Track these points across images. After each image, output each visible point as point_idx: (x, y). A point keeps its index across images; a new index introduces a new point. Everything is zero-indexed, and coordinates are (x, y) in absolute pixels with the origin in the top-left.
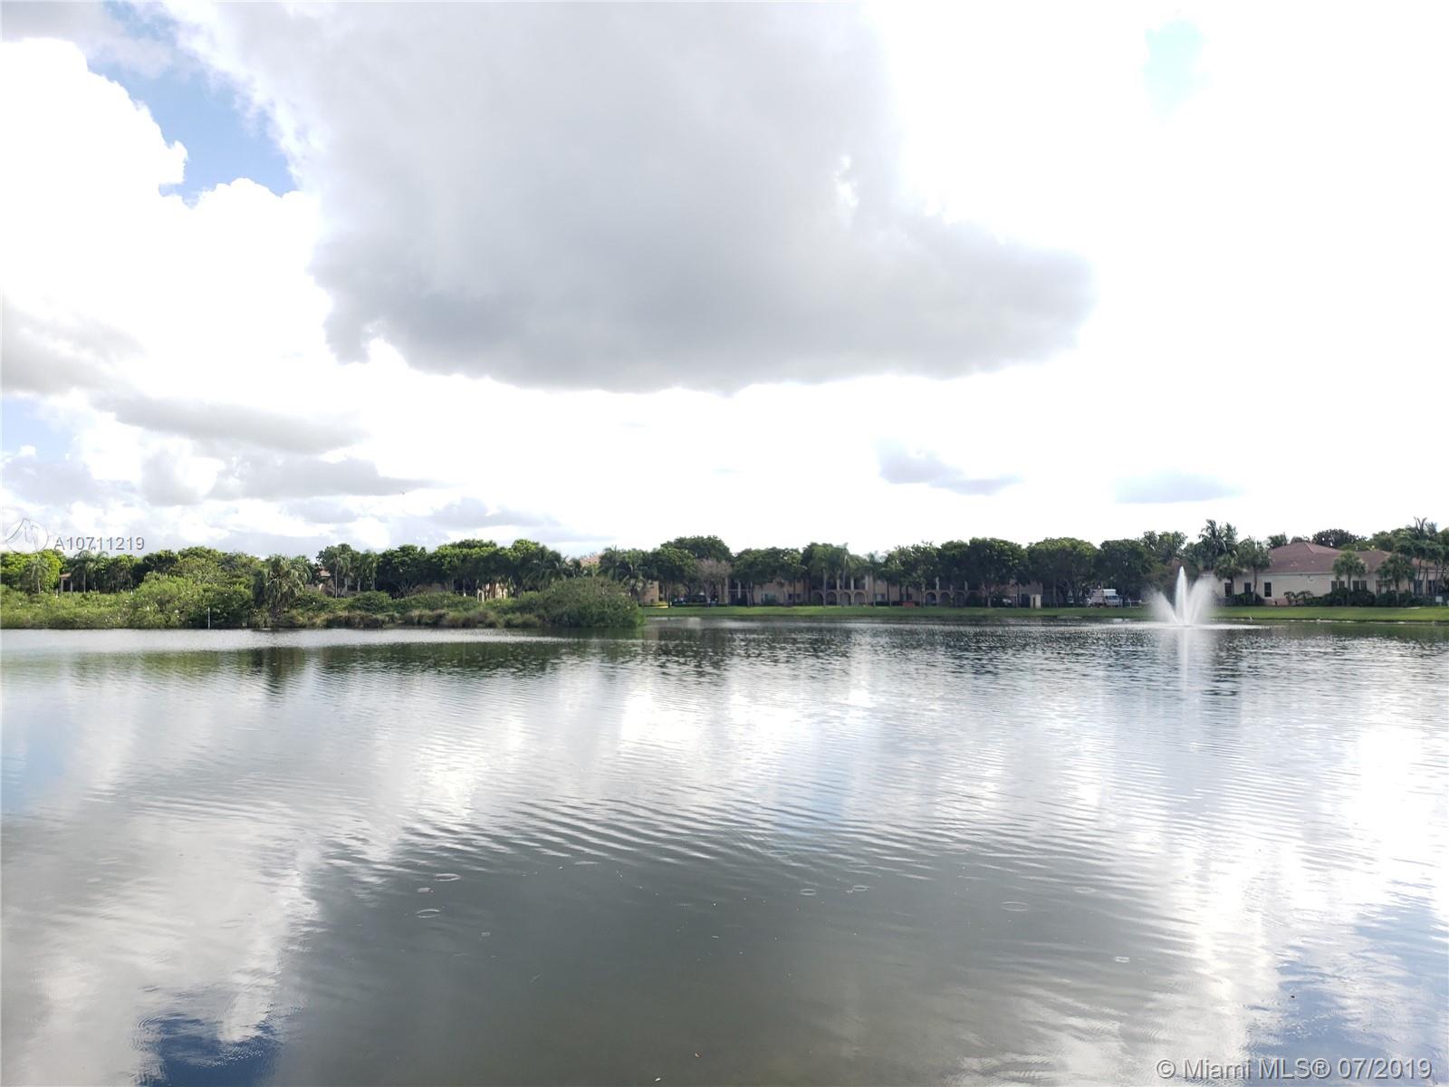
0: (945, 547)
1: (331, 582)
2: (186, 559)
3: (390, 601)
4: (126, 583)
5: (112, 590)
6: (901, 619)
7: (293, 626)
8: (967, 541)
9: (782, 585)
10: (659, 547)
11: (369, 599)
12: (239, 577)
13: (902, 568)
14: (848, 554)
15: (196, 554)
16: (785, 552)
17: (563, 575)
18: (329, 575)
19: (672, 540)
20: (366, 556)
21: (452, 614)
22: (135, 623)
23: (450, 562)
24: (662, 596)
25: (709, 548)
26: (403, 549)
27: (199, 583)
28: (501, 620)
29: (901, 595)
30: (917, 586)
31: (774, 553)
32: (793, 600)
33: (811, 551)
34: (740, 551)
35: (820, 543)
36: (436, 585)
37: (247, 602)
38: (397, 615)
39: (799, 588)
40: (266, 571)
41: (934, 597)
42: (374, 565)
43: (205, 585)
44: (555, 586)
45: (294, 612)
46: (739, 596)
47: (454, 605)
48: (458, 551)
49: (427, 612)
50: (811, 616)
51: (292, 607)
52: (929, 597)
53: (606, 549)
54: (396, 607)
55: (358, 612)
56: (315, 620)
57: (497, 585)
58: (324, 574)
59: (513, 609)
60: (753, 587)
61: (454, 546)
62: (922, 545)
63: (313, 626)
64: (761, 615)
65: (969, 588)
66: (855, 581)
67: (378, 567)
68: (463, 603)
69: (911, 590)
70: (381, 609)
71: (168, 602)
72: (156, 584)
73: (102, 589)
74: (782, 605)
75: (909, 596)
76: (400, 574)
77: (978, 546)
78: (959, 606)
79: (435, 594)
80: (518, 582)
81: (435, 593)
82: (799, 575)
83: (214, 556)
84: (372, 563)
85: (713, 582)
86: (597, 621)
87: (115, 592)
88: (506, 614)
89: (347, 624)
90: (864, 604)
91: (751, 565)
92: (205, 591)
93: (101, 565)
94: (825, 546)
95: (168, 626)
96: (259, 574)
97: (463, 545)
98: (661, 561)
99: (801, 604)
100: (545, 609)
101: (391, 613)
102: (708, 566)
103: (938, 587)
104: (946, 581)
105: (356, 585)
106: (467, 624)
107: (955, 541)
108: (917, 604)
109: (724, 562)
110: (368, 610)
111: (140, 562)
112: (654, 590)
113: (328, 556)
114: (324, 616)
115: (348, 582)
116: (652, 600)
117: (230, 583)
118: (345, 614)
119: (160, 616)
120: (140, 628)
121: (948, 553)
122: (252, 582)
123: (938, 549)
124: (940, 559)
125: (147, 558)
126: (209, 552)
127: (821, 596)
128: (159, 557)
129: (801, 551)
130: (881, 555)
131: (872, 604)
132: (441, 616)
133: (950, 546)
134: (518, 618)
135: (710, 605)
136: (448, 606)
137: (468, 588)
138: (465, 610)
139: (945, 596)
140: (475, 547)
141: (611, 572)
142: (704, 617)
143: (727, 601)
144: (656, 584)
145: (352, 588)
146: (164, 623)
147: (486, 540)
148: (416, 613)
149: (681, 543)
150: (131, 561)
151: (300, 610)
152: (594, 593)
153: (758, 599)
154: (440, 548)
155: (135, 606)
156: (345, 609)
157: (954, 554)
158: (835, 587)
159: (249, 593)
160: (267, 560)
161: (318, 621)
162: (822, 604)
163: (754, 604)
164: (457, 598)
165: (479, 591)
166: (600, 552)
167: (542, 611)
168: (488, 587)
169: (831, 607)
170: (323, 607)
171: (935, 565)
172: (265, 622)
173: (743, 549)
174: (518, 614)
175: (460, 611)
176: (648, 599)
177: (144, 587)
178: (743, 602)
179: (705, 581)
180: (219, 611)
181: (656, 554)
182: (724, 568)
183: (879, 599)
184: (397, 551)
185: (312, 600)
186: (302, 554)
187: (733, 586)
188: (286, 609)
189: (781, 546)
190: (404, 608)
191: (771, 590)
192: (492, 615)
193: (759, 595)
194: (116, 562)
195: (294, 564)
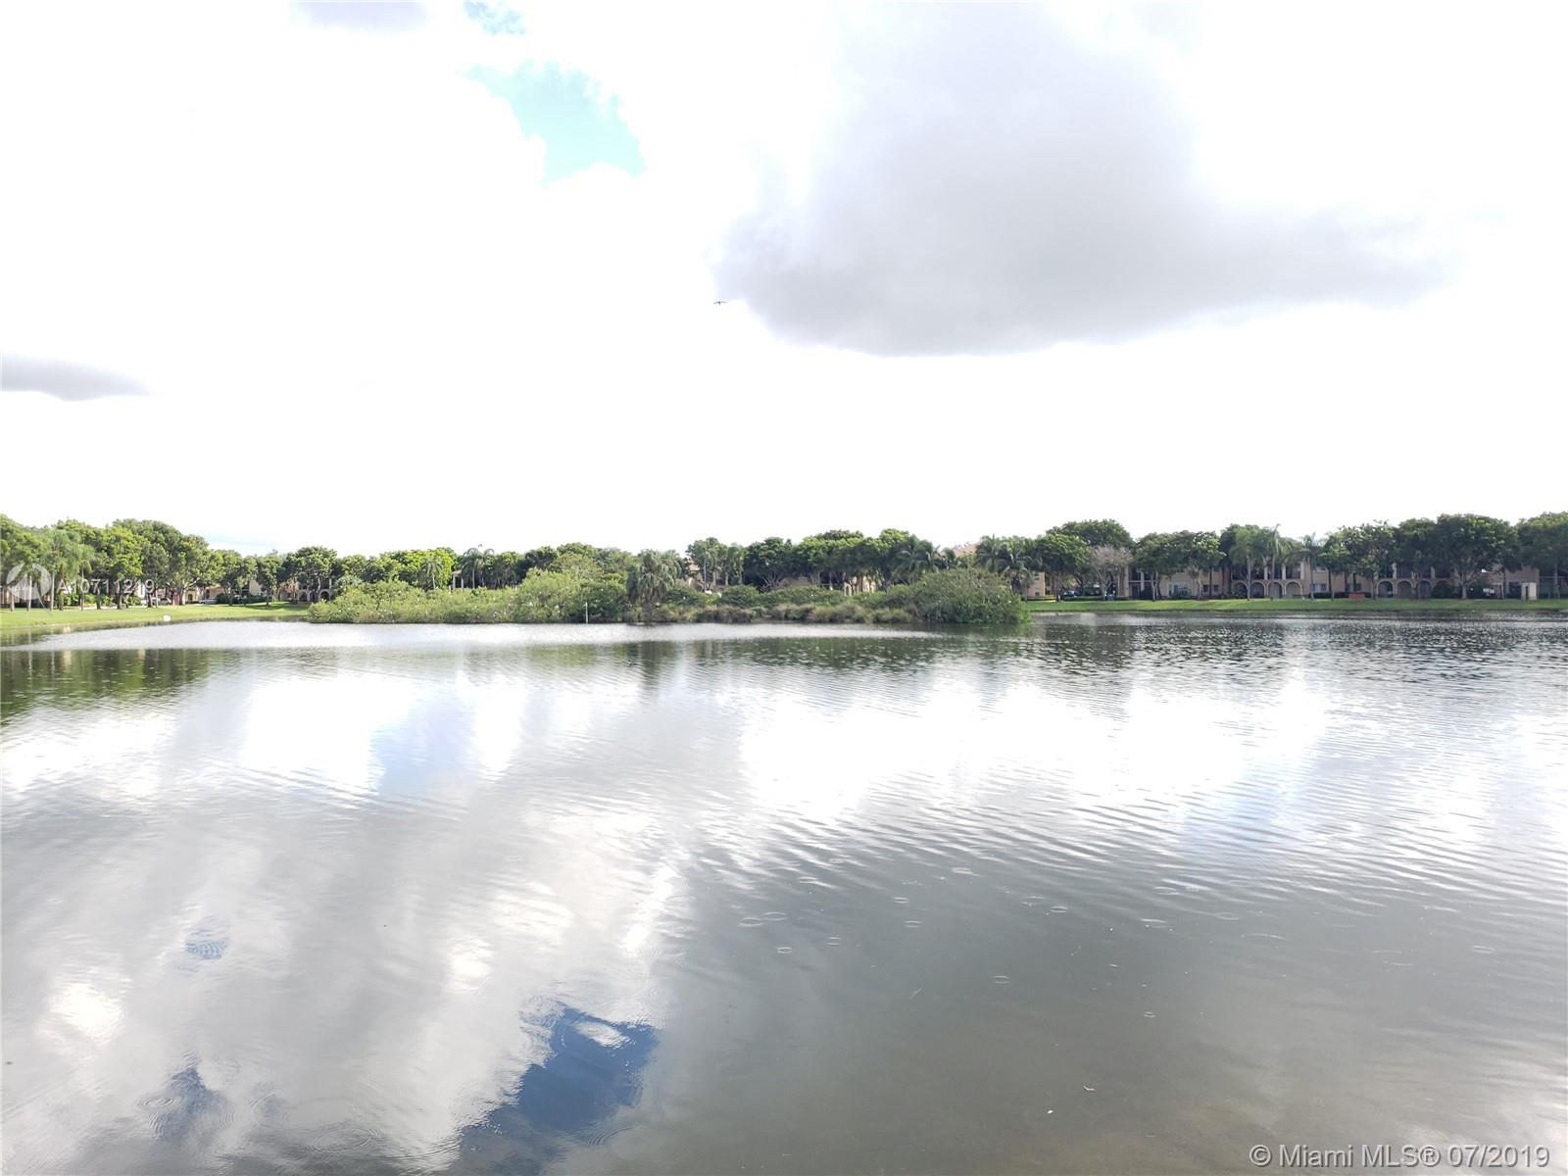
0: (1405, 526)
1: (699, 577)
2: (564, 555)
3: (757, 595)
4: (510, 580)
5: (499, 586)
6: (1347, 613)
7: (665, 621)
8: (1434, 518)
9: (1194, 575)
10: (1044, 534)
11: (737, 593)
12: (614, 572)
13: (1348, 553)
14: (1279, 537)
15: (573, 550)
16: (1199, 537)
17: (934, 566)
18: (698, 569)
19: (1060, 526)
20: (733, 550)
21: (819, 609)
22: (520, 618)
23: (816, 554)
24: (1049, 588)
25: (1104, 534)
26: (769, 542)
27: (576, 578)
28: (869, 615)
29: (1347, 587)
30: (1368, 574)
31: (1185, 538)
32: (1208, 593)
33: (1230, 538)
34: (1143, 536)
35: (1243, 525)
36: (802, 579)
37: (621, 597)
38: (764, 609)
39: (1217, 578)
40: (638, 565)
41: (1389, 587)
42: (741, 558)
43: (583, 581)
44: (928, 577)
45: (665, 607)
46: (1142, 589)
47: (821, 599)
48: (823, 542)
49: (794, 606)
50: (1231, 611)
51: (664, 601)
52: (1384, 588)
53: (983, 538)
54: (763, 601)
55: (727, 606)
56: (685, 615)
57: (865, 578)
58: (694, 568)
59: (882, 604)
60: (1159, 578)
61: (819, 538)
62: (1374, 525)
63: (684, 621)
64: (1170, 610)
65: (1436, 576)
66: (1287, 568)
67: (745, 560)
68: (829, 597)
69: (1359, 579)
70: (749, 603)
71: (549, 597)
72: (538, 579)
73: (489, 585)
74: (1195, 598)
75: (1357, 587)
76: (767, 568)
77: (1448, 525)
78: (1423, 598)
79: (801, 588)
80: (887, 575)
81: (801, 585)
82: (1216, 563)
83: (590, 552)
84: (739, 556)
85: (1111, 573)
86: (974, 617)
87: (501, 588)
88: (874, 608)
89: (716, 618)
90: (1299, 596)
91: (1156, 552)
92: (582, 586)
93: (488, 563)
94: (1248, 527)
95: (549, 620)
96: (631, 569)
97: (828, 536)
98: (1047, 548)
99: (1219, 597)
100: (917, 603)
101: (758, 608)
102: (1104, 553)
103: (1395, 575)
104: (1406, 567)
105: (724, 579)
106: (833, 620)
107: (1418, 518)
108: (1368, 595)
109: (1123, 549)
110: (736, 604)
111: (523, 558)
112: (1039, 584)
113: (697, 550)
114: (693, 611)
115: (716, 576)
116: (1037, 594)
117: (605, 579)
118: (714, 608)
119: (542, 610)
120: (525, 622)
121: (1407, 533)
122: (626, 578)
123: (1395, 529)
124: (1398, 540)
125: (529, 555)
126: (585, 547)
127: (1245, 587)
128: (540, 553)
129: (1219, 535)
130: (1320, 538)
131: (1309, 596)
132: (808, 611)
133: (1412, 525)
134: (886, 613)
135: (1106, 599)
136: (815, 601)
137: (834, 581)
138: (833, 604)
139: (1405, 585)
140: (841, 538)
141: (989, 562)
142: (1099, 613)
143: (1127, 593)
144: (1042, 575)
145: (721, 582)
146: (545, 616)
147: (852, 531)
148: (782, 608)
149: (1070, 529)
150: (514, 558)
151: (671, 605)
152: (968, 586)
153: (1165, 592)
154: (805, 539)
155: (519, 602)
156: (714, 603)
157: (1416, 535)
158: (1261, 577)
159: (623, 587)
160: (639, 555)
161: (689, 615)
162: (1246, 597)
163: (1160, 598)
164: (824, 592)
165: (846, 585)
166: (976, 540)
167: (912, 606)
168: (855, 580)
169: (1256, 600)
170: (693, 601)
171: (1391, 548)
172: (639, 617)
173: (1147, 534)
174: (887, 609)
175: (827, 606)
176: (1032, 592)
177: (526, 582)
178: (1147, 595)
179: (1101, 572)
180: (595, 606)
181: (1041, 542)
182: (1123, 556)
183: (1318, 590)
184: (763, 544)
185: (682, 594)
186: (672, 549)
187: (1135, 576)
188: (658, 604)
189: (1193, 529)
190: (771, 602)
191: (1181, 580)
192: (860, 610)
193: (1166, 586)
194: (501, 558)
195: (665, 558)
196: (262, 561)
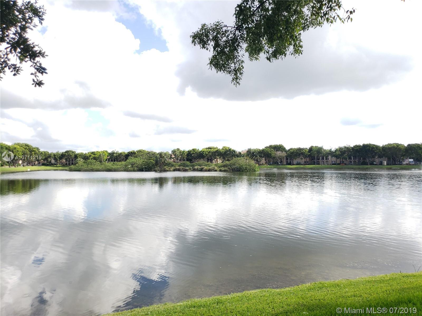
0: (354, 147)
1: (175, 159)
2: (138, 153)
3: (190, 164)
4: (123, 159)
5: (120, 161)
6: (340, 169)
7: (165, 171)
8: (361, 144)
9: (302, 159)
10: (264, 148)
11: (184, 163)
12: (152, 158)
13: (340, 153)
14: (323, 149)
15: (141, 151)
16: (303, 149)
17: (236, 156)
18: (174, 157)
19: (268, 146)
20: (184, 151)
21: (205, 168)
22: (126, 170)
23: (205, 153)
24: (266, 162)
25: (279, 148)
26: (193, 150)
27: (141, 159)
28: (218, 169)
29: (341, 162)
30: (346, 159)
31: (300, 149)
32: (306, 163)
33: (311, 149)
34: (289, 149)
35: (314, 146)
36: (202, 159)
37: (153, 164)
38: (191, 168)
39: (308, 159)
40: (158, 156)
41: (351, 162)
42: (186, 154)
43: (143, 160)
44: (235, 159)
45: (165, 167)
46: (289, 162)
47: (206, 165)
48: (207, 150)
49: (199, 167)
50: (311, 168)
51: (165, 166)
52: (350, 162)
53: (248, 149)
54: (191, 166)
55: (181, 167)
56: (170, 169)
57: (218, 159)
58: (173, 156)
59: (222, 166)
60: (293, 160)
61: (206, 149)
62: (347, 146)
63: (170, 171)
64: (295, 168)
65: (363, 159)
66: (326, 157)
67: (187, 154)
68: (208, 165)
69: (344, 160)
70: (187, 166)
71: (134, 164)
72: (131, 160)
73: (117, 161)
74: (302, 165)
75: (343, 162)
76: (192, 156)
77: (365, 146)
78: (359, 165)
79: (201, 162)
80: (224, 158)
81: (201, 161)
82: (307, 156)
83: (145, 152)
84: (185, 153)
85: (281, 158)
86: (245, 170)
87: (121, 162)
88: (220, 167)
89: (179, 170)
90: (329, 164)
91: (292, 153)
92: (143, 161)
93: (117, 155)
94: (316, 147)
95: (134, 171)
96: (156, 157)
97: (209, 148)
98: (265, 152)
99: (308, 165)
100: (230, 166)
101: (190, 167)
102: (279, 153)
103: (352, 159)
104: (355, 158)
105: (181, 159)
106: (209, 170)
107: (358, 145)
108: (345, 164)
109: (284, 152)
110: (184, 166)
111: (127, 154)
112: (263, 161)
113: (174, 152)
114: (173, 168)
115: (179, 158)
116: (263, 163)
117: (149, 159)
118: (178, 167)
119: (132, 168)
120: (127, 171)
121: (355, 148)
122: (155, 159)
123: (352, 147)
124: (353, 150)
125: (128, 153)
126: (144, 151)
127: (315, 162)
128: (131, 152)
129: (308, 148)
130: (333, 150)
131: (331, 164)
132: (203, 168)
133: (356, 146)
134: (223, 169)
135: (280, 165)
136: (204, 165)
137: (210, 160)
138: (209, 166)
139: (355, 162)
140: (212, 149)
141: (250, 155)
142: (278, 168)
143: (285, 163)
144: (264, 158)
145: (180, 160)
146: (133, 170)
147: (215, 147)
148: (196, 167)
149: (271, 147)
150: (124, 153)
151: (167, 167)
152: (242, 162)
153: (295, 163)
154: (203, 149)
155: (126, 166)
156: (178, 166)
157: (357, 149)
158: (319, 159)
159: (154, 162)
160: (159, 153)
161: (171, 169)
162: (315, 165)
163: (294, 165)
164: (207, 163)
165: (213, 161)
168: (216, 160)
169: (318, 165)
170: (172, 166)
171: (351, 152)
172: (158, 170)
173: (290, 148)
174: (223, 168)
175: (208, 167)
176: (261, 163)
177: (128, 160)
178: (290, 164)
179: (278, 158)
180: (146, 167)
181: (263, 150)
182: (284, 154)
183: (333, 163)
184: (192, 150)
185: (170, 164)
186: (167, 151)
187: (287, 159)
188: (163, 166)
189: (302, 147)
190: (193, 166)
191: (298, 160)
192: (216, 168)
193: (295, 162)
194: (121, 154)
195: (165, 154)
196: (55, 154)
